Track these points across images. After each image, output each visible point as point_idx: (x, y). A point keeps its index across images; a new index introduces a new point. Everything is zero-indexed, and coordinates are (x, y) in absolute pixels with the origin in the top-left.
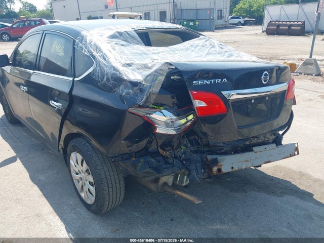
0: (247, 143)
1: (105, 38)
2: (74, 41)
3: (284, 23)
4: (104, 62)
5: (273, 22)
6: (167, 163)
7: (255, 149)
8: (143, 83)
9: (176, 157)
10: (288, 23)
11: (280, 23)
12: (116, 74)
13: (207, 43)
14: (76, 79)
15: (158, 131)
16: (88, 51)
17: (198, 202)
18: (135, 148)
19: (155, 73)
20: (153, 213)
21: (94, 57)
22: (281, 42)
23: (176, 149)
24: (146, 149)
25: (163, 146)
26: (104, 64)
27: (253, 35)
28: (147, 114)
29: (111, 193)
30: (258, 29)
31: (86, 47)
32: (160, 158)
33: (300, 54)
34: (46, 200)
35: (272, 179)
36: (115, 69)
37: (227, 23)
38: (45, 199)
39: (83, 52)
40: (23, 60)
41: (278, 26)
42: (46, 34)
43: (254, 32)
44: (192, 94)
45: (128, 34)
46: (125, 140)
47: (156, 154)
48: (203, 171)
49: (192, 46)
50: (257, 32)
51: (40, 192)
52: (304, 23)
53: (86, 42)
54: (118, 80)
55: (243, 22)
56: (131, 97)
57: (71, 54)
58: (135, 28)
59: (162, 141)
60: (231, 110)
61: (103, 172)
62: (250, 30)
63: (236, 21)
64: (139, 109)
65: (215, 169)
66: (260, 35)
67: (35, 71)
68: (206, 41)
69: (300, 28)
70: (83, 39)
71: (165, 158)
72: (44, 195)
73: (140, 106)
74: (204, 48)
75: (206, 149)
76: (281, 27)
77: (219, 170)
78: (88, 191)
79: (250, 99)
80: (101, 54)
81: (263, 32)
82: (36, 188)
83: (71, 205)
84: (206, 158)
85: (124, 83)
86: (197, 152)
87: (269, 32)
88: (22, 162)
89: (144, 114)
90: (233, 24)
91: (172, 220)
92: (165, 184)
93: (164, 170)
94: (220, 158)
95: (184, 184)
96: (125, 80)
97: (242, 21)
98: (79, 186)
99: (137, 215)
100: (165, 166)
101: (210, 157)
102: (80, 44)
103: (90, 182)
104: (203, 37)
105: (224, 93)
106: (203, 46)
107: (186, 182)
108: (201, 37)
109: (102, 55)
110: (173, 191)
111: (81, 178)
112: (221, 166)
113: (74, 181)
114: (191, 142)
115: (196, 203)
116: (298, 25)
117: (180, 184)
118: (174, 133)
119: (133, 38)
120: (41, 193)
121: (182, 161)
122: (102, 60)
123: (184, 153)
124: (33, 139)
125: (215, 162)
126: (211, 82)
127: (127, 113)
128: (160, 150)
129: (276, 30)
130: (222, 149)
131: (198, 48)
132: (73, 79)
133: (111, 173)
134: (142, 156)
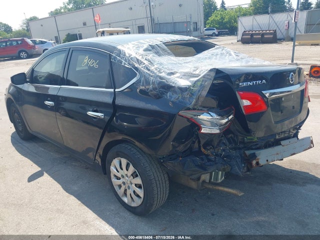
0: (277, 137)
1: (141, 51)
2: (110, 56)
3: (257, 32)
4: (148, 72)
5: (247, 32)
6: (209, 160)
7: (282, 142)
8: (192, 88)
9: (217, 155)
10: (260, 32)
11: (254, 32)
12: (163, 82)
13: (224, 51)
14: (116, 90)
15: (203, 131)
16: (129, 64)
17: (241, 194)
18: (181, 148)
19: (204, 79)
20: (193, 210)
21: (137, 69)
22: (257, 50)
23: (216, 147)
24: (191, 148)
25: (205, 146)
26: (149, 75)
27: (230, 44)
28: (195, 115)
29: (159, 193)
30: (233, 39)
31: (126, 60)
32: (204, 157)
33: (278, 60)
34: (87, 208)
35: (291, 171)
36: (161, 78)
37: (203, 34)
38: (85, 207)
39: (123, 64)
40: (38, 78)
41: (252, 35)
42: (73, 50)
43: (231, 42)
44: (240, 95)
45: (158, 46)
46: (173, 141)
47: (199, 153)
48: (243, 165)
49: (213, 55)
50: (233, 41)
51: (77, 201)
52: (275, 31)
53: (125, 55)
54: (166, 87)
55: (217, 33)
56: (179, 102)
57: (108, 67)
58: (163, 41)
59: (205, 141)
60: (269, 108)
61: (152, 173)
62: (225, 40)
63: (211, 32)
64: (188, 112)
65: (254, 162)
66: (236, 44)
67: (62, 86)
68: (222, 50)
69: (272, 36)
70: (120, 53)
71: (207, 156)
72: (84, 203)
73: (189, 109)
74: (223, 56)
75: (242, 146)
76: (254, 36)
77: (258, 163)
78: (133, 194)
79: (281, 98)
80: (144, 65)
81: (238, 41)
82: (72, 197)
83: (112, 210)
84: (245, 153)
85: (173, 89)
86: (235, 149)
87: (244, 41)
88: (49, 175)
89: (192, 116)
90: (208, 35)
91: (213, 215)
92: (204, 182)
93: (208, 167)
94: (257, 152)
95: (220, 181)
96: (174, 87)
97: (216, 31)
98: (120, 192)
99: (180, 214)
100: (209, 163)
101: (248, 153)
102: (118, 58)
103: (136, 185)
104: (218, 46)
105: (263, 92)
106: (222, 54)
107: (221, 179)
108: (216, 47)
109: (145, 67)
110: (214, 188)
111: (124, 183)
112: (258, 159)
113: (115, 186)
114: (228, 139)
115: (240, 195)
116: (271, 34)
117: (215, 182)
118: (218, 131)
119: (163, 50)
120: (80, 202)
121: (223, 159)
122: (146, 71)
123: (224, 150)
124: (52, 153)
125: (254, 156)
126: (253, 83)
127: (178, 116)
128: (203, 150)
129: (250, 39)
130: (257, 144)
131: (218, 56)
132: (114, 90)
133: (159, 174)
134: (187, 156)
